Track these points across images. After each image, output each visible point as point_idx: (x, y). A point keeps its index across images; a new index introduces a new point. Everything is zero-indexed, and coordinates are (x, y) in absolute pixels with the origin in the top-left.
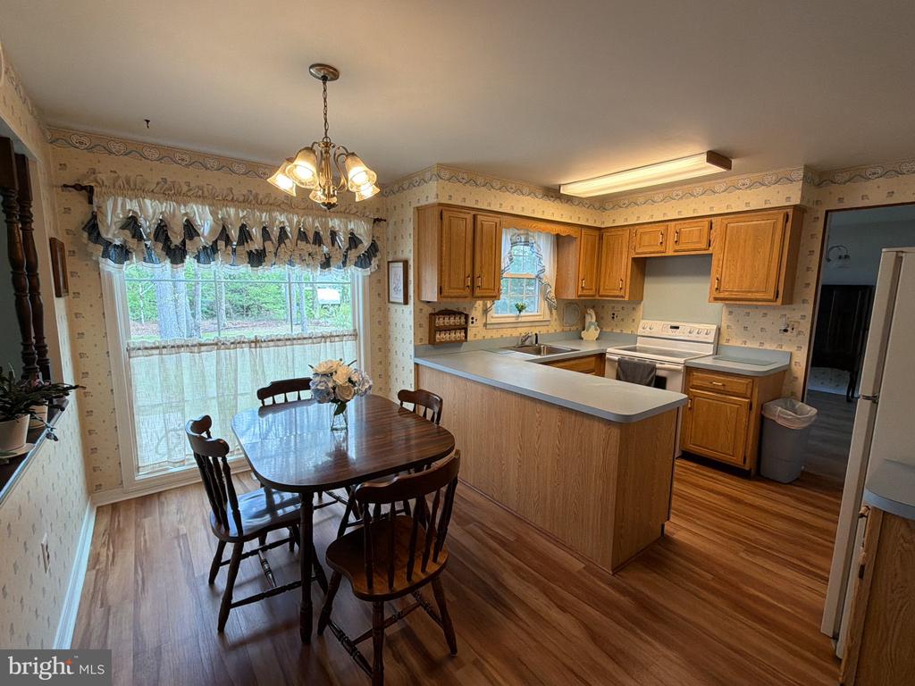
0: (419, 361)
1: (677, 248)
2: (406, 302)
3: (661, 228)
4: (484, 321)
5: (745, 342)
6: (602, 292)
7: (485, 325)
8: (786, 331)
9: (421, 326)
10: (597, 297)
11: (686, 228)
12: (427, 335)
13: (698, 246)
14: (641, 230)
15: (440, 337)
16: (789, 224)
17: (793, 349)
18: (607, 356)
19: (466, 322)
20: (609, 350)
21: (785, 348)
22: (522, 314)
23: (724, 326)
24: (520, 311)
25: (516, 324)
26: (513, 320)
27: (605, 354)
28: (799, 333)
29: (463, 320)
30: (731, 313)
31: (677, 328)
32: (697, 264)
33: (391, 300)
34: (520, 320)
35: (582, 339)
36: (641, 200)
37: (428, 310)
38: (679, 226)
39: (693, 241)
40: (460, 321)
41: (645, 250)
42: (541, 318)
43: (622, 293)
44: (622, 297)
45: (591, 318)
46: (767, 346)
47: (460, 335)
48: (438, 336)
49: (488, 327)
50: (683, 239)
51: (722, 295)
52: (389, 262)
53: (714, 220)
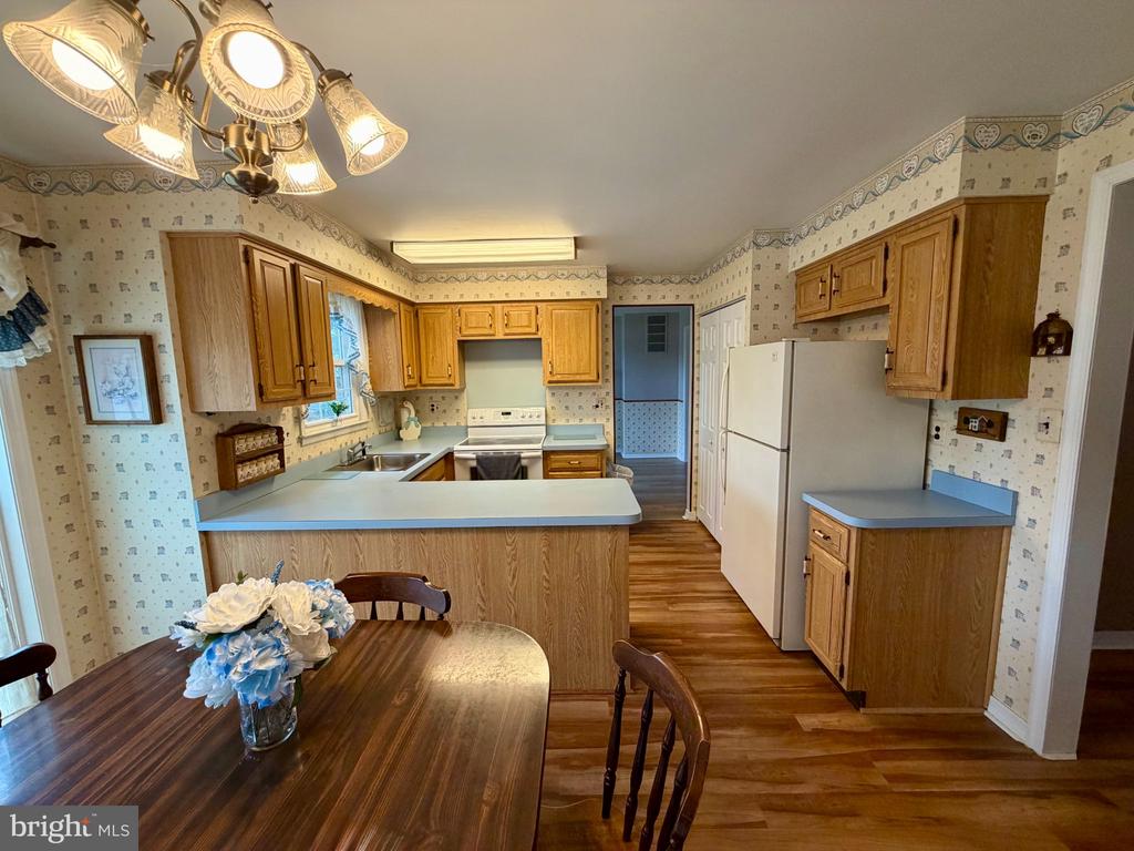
0: (208, 526)
1: (507, 331)
2: (158, 416)
3: (488, 309)
4: (297, 434)
5: (568, 420)
6: (425, 381)
7: (300, 440)
8: (597, 406)
9: (202, 459)
10: (419, 388)
11: (514, 311)
12: (216, 475)
13: (527, 330)
14: (465, 309)
15: (245, 472)
16: (600, 314)
17: (604, 421)
18: (456, 455)
19: (281, 440)
20: (457, 447)
21: (598, 422)
22: (342, 416)
23: (549, 407)
24: (338, 414)
25: (335, 433)
26: (329, 428)
27: (452, 453)
28: (607, 407)
29: (275, 438)
30: (553, 394)
31: (509, 413)
32: (527, 348)
33: (96, 416)
34: (339, 425)
35: (401, 439)
36: (463, 275)
37: (211, 429)
38: (507, 308)
39: (521, 324)
40: (270, 439)
41: (471, 333)
42: (356, 421)
43: (451, 381)
44: (452, 385)
45: (408, 413)
46: (585, 422)
47: (274, 462)
48: (240, 473)
49: (304, 442)
50: (512, 323)
51: (555, 379)
52: (78, 339)
53: (539, 305)
